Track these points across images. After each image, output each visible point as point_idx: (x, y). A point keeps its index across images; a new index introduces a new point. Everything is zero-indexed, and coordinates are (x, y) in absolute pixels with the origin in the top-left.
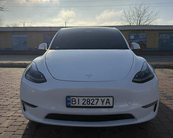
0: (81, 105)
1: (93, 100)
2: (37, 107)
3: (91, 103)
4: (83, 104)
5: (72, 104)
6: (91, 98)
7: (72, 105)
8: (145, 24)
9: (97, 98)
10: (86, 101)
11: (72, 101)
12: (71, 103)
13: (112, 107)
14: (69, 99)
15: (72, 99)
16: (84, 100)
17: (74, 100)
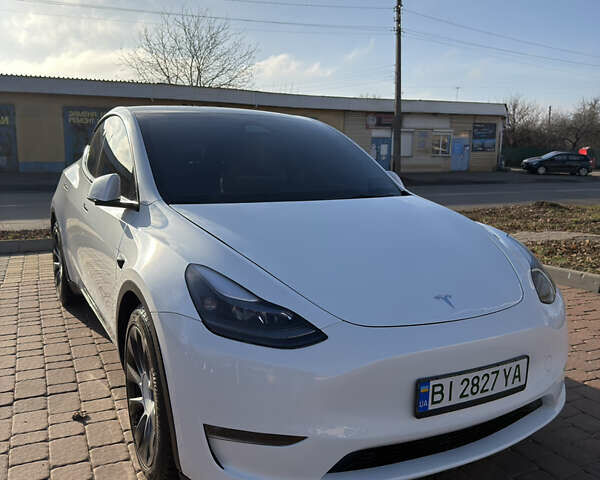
0: (456, 400)
1: (486, 378)
2: (305, 438)
3: (480, 389)
4: (462, 396)
5: (433, 403)
6: (480, 374)
7: (431, 407)
8: (215, 83)
9: (494, 369)
10: (470, 386)
11: (434, 393)
12: (430, 401)
13: (522, 388)
14: (423, 389)
15: (434, 386)
16: (466, 382)
17: (439, 389)
